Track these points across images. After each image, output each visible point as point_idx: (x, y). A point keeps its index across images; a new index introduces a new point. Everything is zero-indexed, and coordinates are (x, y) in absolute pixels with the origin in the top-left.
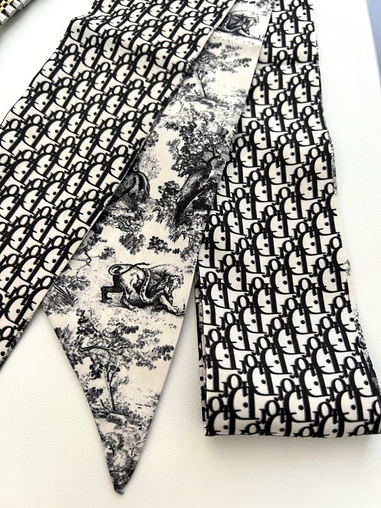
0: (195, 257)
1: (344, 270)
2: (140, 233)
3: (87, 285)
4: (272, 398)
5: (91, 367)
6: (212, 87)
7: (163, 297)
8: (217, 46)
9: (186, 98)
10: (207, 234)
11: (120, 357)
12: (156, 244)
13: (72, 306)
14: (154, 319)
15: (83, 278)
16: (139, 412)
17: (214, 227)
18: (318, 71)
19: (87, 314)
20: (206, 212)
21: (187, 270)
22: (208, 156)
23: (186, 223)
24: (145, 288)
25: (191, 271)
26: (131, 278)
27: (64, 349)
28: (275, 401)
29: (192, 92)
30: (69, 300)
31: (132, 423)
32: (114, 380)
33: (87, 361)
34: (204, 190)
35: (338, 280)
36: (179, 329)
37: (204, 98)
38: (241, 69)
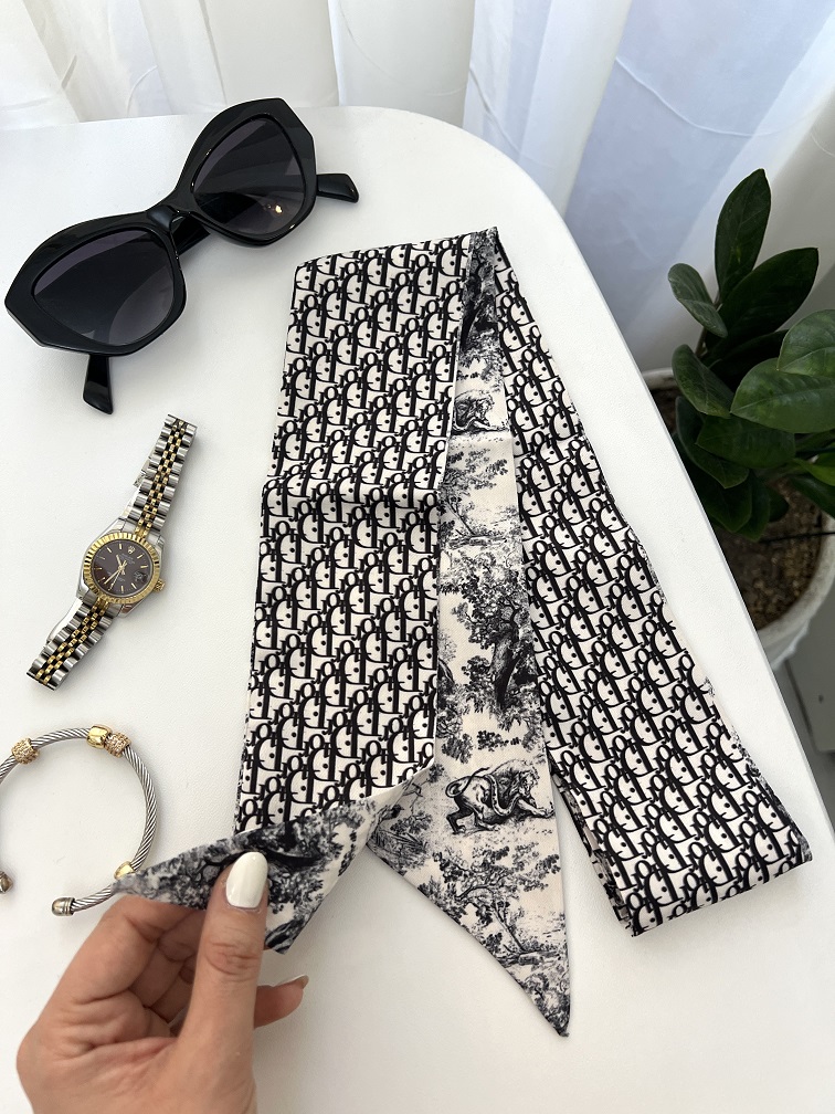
0: (542, 743)
1: (706, 692)
2: (462, 733)
3: (429, 821)
4: (686, 871)
5: (478, 914)
6: (474, 517)
7: (521, 801)
8: (459, 457)
9: (451, 544)
10: (544, 709)
11: (503, 890)
12: (486, 740)
13: (425, 852)
14: (522, 832)
15: (421, 814)
16: (551, 942)
17: (548, 697)
18: (590, 449)
19: (445, 855)
20: (534, 685)
21: (537, 760)
22: (507, 613)
23: (514, 704)
24: (496, 798)
25: (543, 760)
26: (475, 792)
27: (439, 906)
28: (692, 873)
29: (455, 536)
30: (419, 847)
31: (548, 956)
32: (508, 917)
33: (471, 909)
34: (521, 658)
35: (704, 705)
36: (555, 832)
37: (473, 537)
38: (498, 478)
